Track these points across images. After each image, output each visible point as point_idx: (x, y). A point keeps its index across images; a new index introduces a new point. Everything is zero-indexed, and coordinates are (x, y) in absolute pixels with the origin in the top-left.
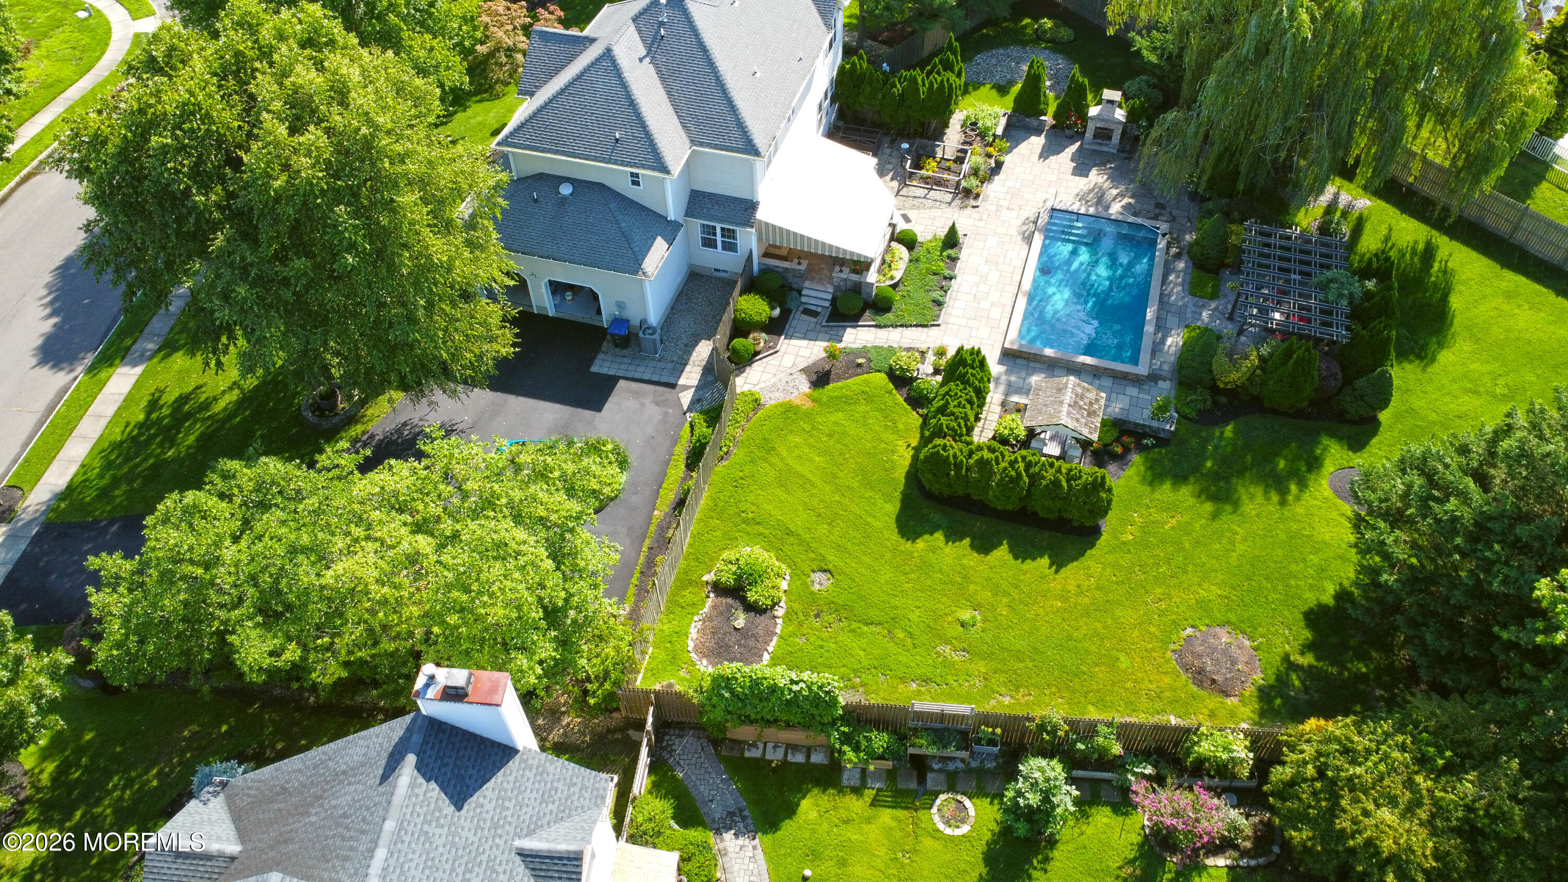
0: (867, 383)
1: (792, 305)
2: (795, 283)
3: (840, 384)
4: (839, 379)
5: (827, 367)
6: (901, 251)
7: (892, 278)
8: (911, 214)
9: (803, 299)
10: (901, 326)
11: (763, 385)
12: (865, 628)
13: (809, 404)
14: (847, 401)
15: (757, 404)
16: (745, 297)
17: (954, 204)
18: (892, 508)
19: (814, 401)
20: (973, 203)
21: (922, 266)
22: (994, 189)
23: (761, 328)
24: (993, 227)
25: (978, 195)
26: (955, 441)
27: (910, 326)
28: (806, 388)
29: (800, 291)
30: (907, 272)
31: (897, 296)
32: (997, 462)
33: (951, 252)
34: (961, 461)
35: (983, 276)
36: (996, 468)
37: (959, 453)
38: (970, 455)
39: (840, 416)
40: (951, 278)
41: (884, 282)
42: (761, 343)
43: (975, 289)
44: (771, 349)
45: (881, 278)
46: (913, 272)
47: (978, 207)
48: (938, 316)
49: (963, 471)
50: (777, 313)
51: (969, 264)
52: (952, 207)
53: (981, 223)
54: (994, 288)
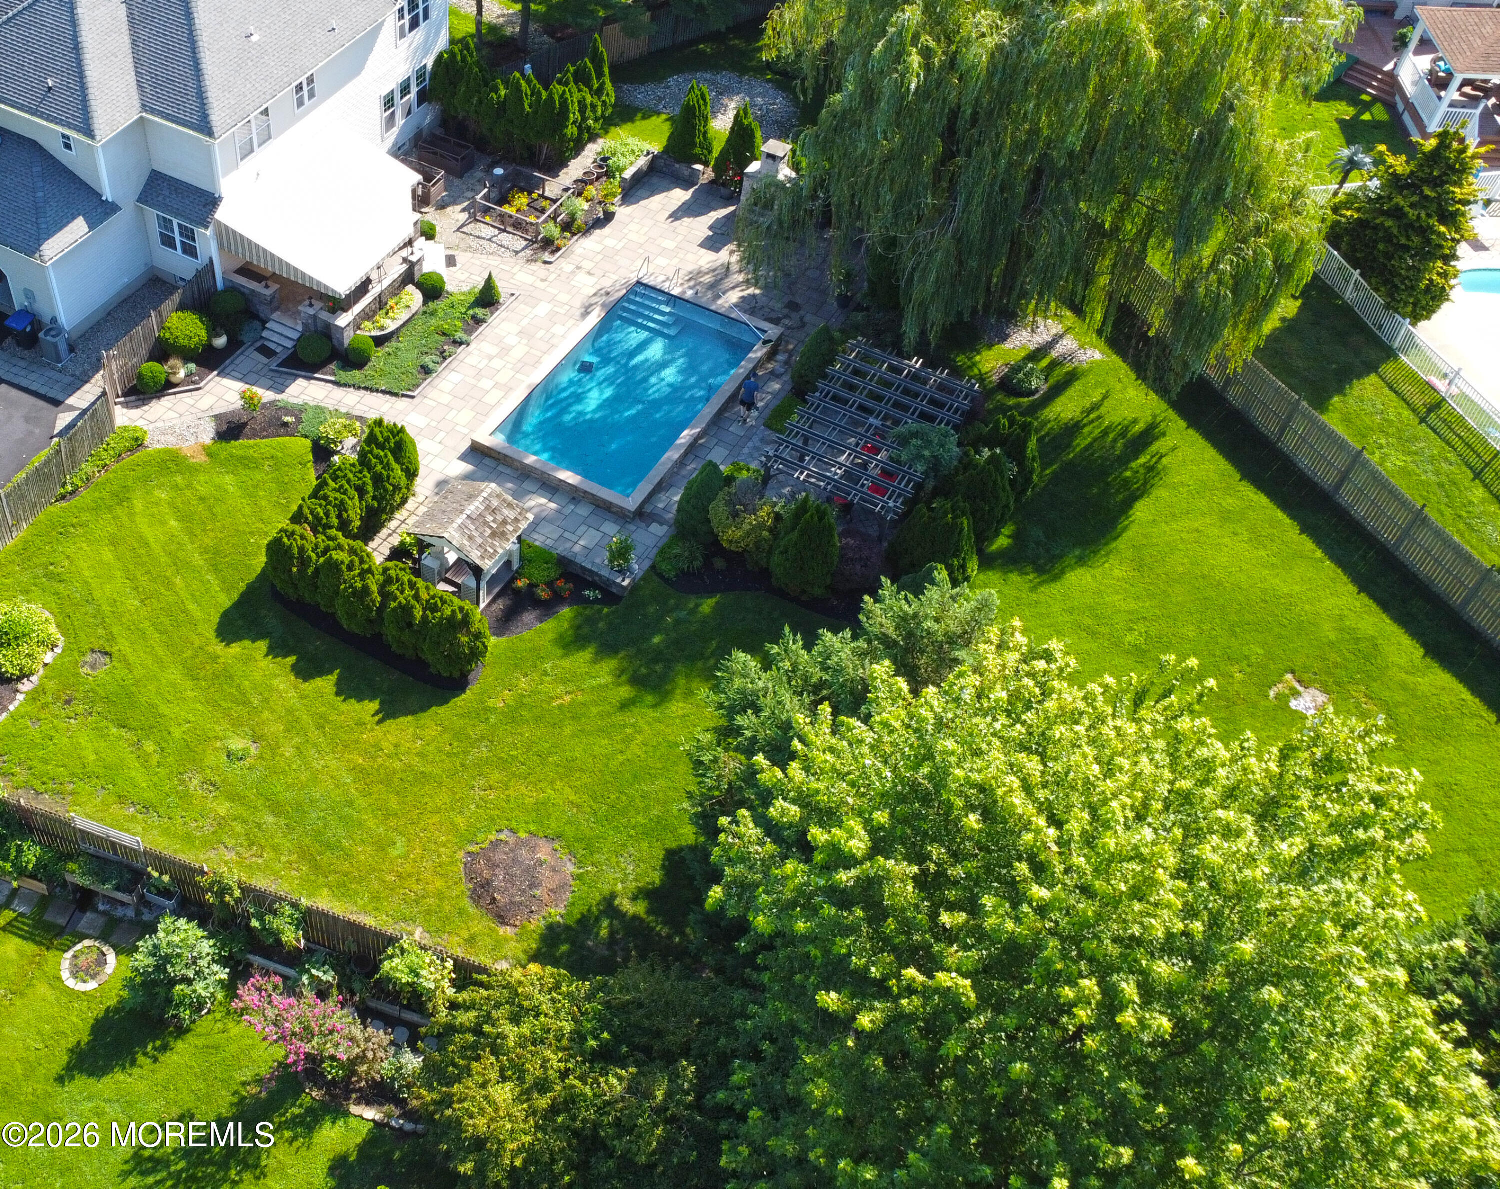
0: (283, 448)
1: (246, 337)
2: (263, 310)
3: (252, 442)
4: (254, 435)
5: (245, 419)
6: (413, 297)
7: (382, 328)
8: (461, 257)
9: (265, 334)
10: (366, 388)
11: (160, 424)
12: (114, 730)
13: (203, 458)
14: (247, 462)
15: (138, 444)
17: (522, 254)
18: (226, 601)
19: (210, 455)
20: (547, 256)
21: (434, 322)
22: (586, 245)
23: (188, 355)
24: (555, 291)
25: (558, 249)
26: (315, 531)
27: (377, 391)
28: (207, 435)
29: (264, 322)
30: (410, 325)
31: (381, 352)
32: (350, 568)
33: (480, 312)
34: (310, 557)
35: (505, 350)
36: (347, 575)
37: (309, 547)
38: (325, 552)
39: (229, 479)
40: (461, 343)
41: (370, 330)
42: (182, 374)
43: (485, 362)
44: (192, 383)
45: (367, 324)
46: (419, 326)
47: (550, 263)
48: (418, 386)
49: (310, 571)
50: (221, 341)
51: (496, 330)
52: (517, 259)
53: (540, 283)
54: (511, 366)
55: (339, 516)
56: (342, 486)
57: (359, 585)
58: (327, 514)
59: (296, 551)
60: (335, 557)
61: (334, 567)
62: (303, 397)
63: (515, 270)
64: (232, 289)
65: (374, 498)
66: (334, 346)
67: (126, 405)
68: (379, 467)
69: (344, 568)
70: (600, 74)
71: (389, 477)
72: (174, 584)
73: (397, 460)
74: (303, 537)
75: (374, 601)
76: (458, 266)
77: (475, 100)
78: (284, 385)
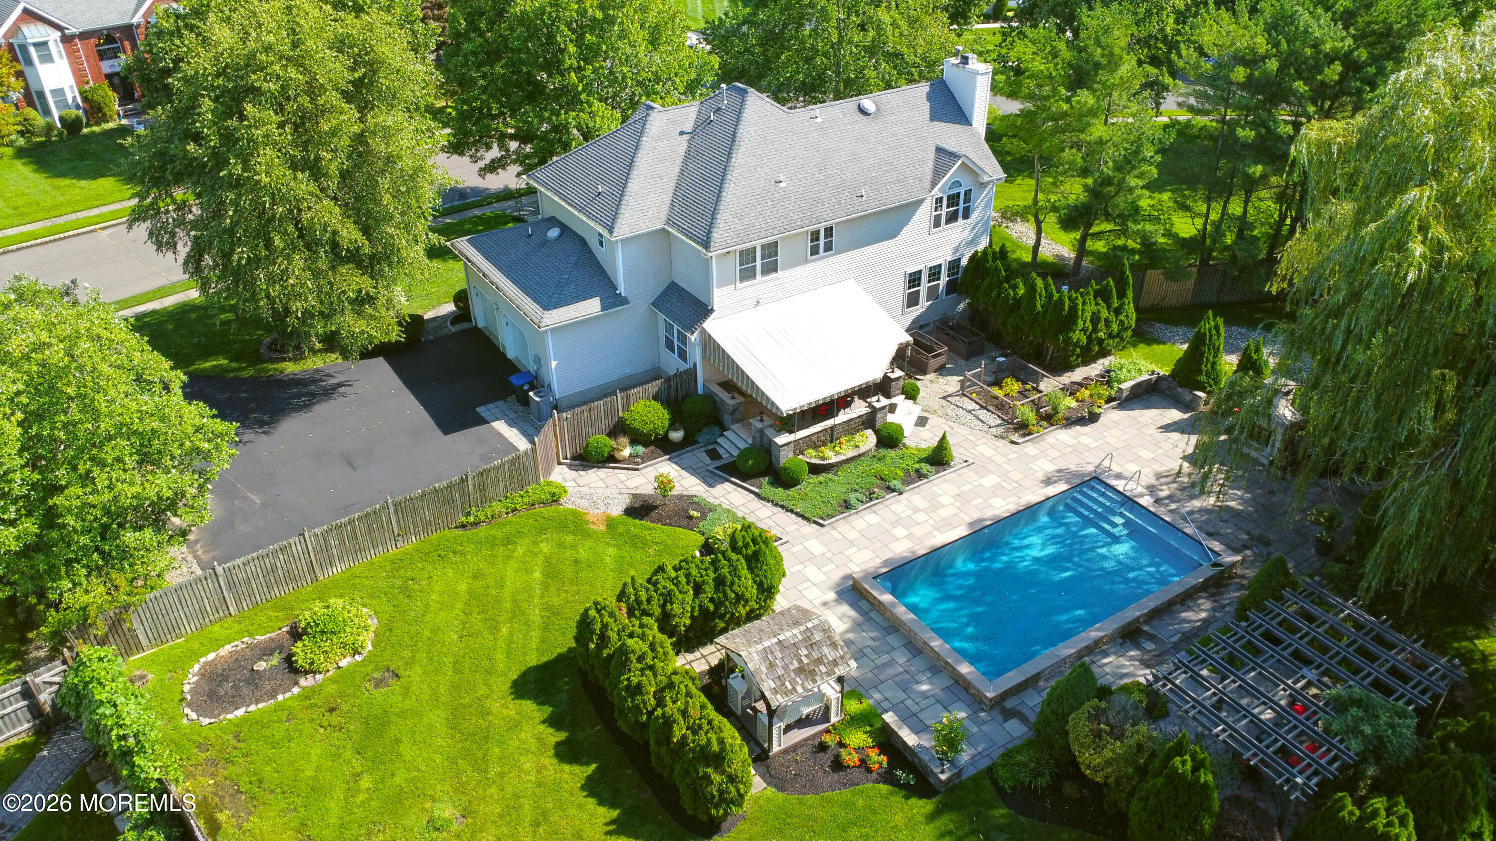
0: (676, 538)
1: (702, 438)
2: (727, 419)
3: (652, 525)
4: (657, 521)
5: (657, 504)
6: (868, 440)
7: (823, 459)
8: (932, 420)
9: (720, 440)
10: (782, 507)
11: (584, 489)
12: (348, 754)
13: (601, 527)
14: (637, 542)
15: (555, 499)
16: (648, 402)
17: (993, 430)
18: (533, 660)
19: (609, 526)
20: (1016, 437)
21: (877, 466)
22: (1059, 437)
23: (637, 438)
24: (1010, 469)
25: (1030, 434)
26: (631, 613)
27: (792, 511)
28: (616, 510)
29: (724, 429)
30: (852, 465)
31: (814, 479)
33: (925, 468)
34: (610, 638)
35: (935, 506)
37: (614, 627)
38: (627, 637)
39: (612, 551)
40: (894, 491)
41: (811, 457)
42: (626, 452)
43: (909, 512)
44: (633, 464)
45: (811, 452)
46: (861, 467)
47: (1017, 443)
48: (833, 517)
50: (677, 435)
51: (935, 488)
52: (987, 432)
53: (999, 459)
54: (932, 522)
58: (650, 601)
59: (598, 627)
60: (633, 645)
61: (624, 656)
62: (722, 499)
63: (978, 443)
64: (709, 396)
66: (771, 463)
67: (570, 466)
72: (499, 630)
74: (613, 616)
75: (645, 703)
76: (927, 426)
77: (994, 294)
78: (711, 486)
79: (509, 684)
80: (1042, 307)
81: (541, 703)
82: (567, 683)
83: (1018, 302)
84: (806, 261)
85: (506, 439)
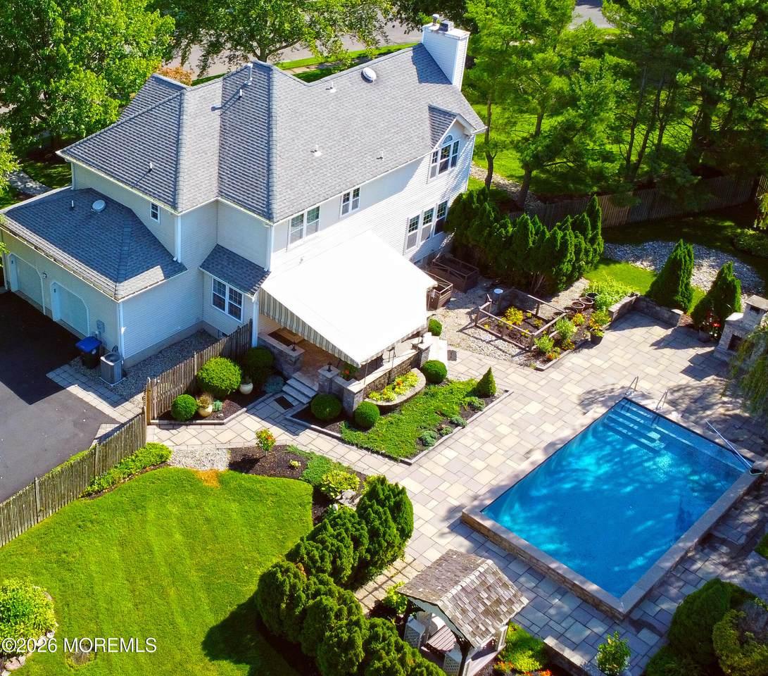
0: (287, 488)
1: (270, 389)
2: (287, 369)
3: (260, 477)
4: (263, 473)
5: (257, 456)
6: (419, 379)
7: (388, 400)
8: (461, 354)
9: (285, 388)
10: (367, 449)
11: (183, 448)
13: (214, 484)
14: (254, 495)
15: (162, 461)
16: (218, 359)
17: (516, 359)
18: (212, 620)
19: (221, 482)
20: (538, 364)
21: (434, 403)
22: (574, 360)
23: (219, 395)
24: (547, 395)
25: (549, 360)
26: (308, 572)
27: (377, 453)
28: (222, 466)
29: (286, 379)
30: (412, 403)
31: (384, 420)
32: (338, 616)
33: (476, 401)
34: (299, 597)
35: (498, 438)
36: (333, 622)
37: (300, 586)
38: (314, 596)
39: (234, 506)
40: (457, 425)
41: (376, 400)
42: (210, 409)
43: (478, 445)
44: (218, 419)
45: (375, 395)
46: (421, 404)
47: (542, 370)
48: (415, 455)
49: (298, 611)
50: (248, 388)
51: (490, 419)
52: (512, 361)
53: (532, 386)
54: (502, 452)
55: (333, 562)
56: (339, 534)
57: (345, 636)
58: (322, 558)
59: (287, 588)
60: (325, 602)
61: (321, 612)
62: (311, 446)
63: (508, 372)
64: (264, 347)
65: (368, 551)
66: (343, 409)
67: (159, 426)
68: (377, 523)
69: (332, 615)
70: (594, 227)
71: (385, 534)
72: (168, 595)
73: (394, 519)
74: (296, 576)
75: (357, 656)
76: (458, 360)
77: (486, 232)
78: (295, 433)
79: (199, 648)
80: (534, 243)
81: (237, 662)
82: (251, 640)
83: (510, 240)
84: (339, 220)
85: (86, 403)
